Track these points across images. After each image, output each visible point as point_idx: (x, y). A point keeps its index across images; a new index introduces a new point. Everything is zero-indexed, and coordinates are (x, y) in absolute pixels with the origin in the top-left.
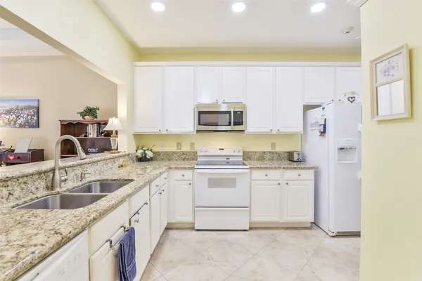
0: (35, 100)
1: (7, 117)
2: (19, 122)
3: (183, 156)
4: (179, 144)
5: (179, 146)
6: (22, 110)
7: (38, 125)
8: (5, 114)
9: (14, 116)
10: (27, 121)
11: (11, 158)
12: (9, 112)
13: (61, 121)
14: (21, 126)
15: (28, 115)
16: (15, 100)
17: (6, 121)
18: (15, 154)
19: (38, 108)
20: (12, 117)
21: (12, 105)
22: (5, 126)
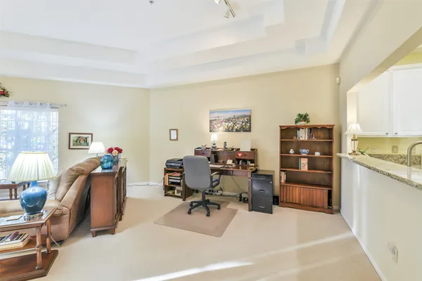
0: (248, 110)
1: (227, 124)
2: (236, 127)
3: (402, 160)
4: (395, 148)
5: (395, 149)
6: (238, 118)
7: (249, 130)
8: (225, 122)
10: (242, 127)
11: (240, 155)
12: (228, 120)
13: (281, 127)
14: (237, 131)
15: (243, 122)
16: (233, 111)
17: (226, 127)
18: (241, 152)
19: (250, 116)
20: (230, 125)
21: (230, 115)
22: (225, 131)
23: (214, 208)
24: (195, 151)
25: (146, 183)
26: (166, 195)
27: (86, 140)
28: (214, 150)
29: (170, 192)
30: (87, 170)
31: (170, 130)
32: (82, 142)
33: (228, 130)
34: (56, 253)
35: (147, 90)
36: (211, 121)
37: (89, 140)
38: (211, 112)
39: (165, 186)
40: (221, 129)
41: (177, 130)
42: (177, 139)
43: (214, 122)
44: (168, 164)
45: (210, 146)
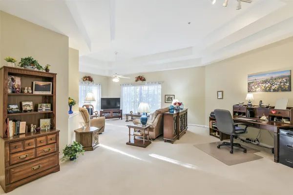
0: (288, 71)
1: (264, 85)
2: (273, 87)
6: (276, 79)
7: (289, 90)
8: (262, 83)
9: (269, 84)
10: (280, 87)
11: (273, 112)
12: (265, 82)
14: (274, 90)
15: (281, 83)
16: (270, 73)
17: (263, 88)
18: (276, 110)
19: (290, 77)
20: (267, 85)
21: (268, 77)
22: (262, 91)
23: (242, 151)
24: (233, 107)
25: (203, 126)
26: (210, 135)
27: (172, 99)
28: (249, 107)
29: (214, 134)
30: (162, 112)
31: (218, 92)
32: (170, 99)
33: (265, 90)
34: (150, 143)
35: (204, 67)
36: (249, 84)
37: (173, 98)
38: (249, 76)
39: (210, 129)
40: (259, 89)
41: (222, 92)
42: (222, 98)
43: (251, 85)
44: (212, 115)
45: (246, 103)
